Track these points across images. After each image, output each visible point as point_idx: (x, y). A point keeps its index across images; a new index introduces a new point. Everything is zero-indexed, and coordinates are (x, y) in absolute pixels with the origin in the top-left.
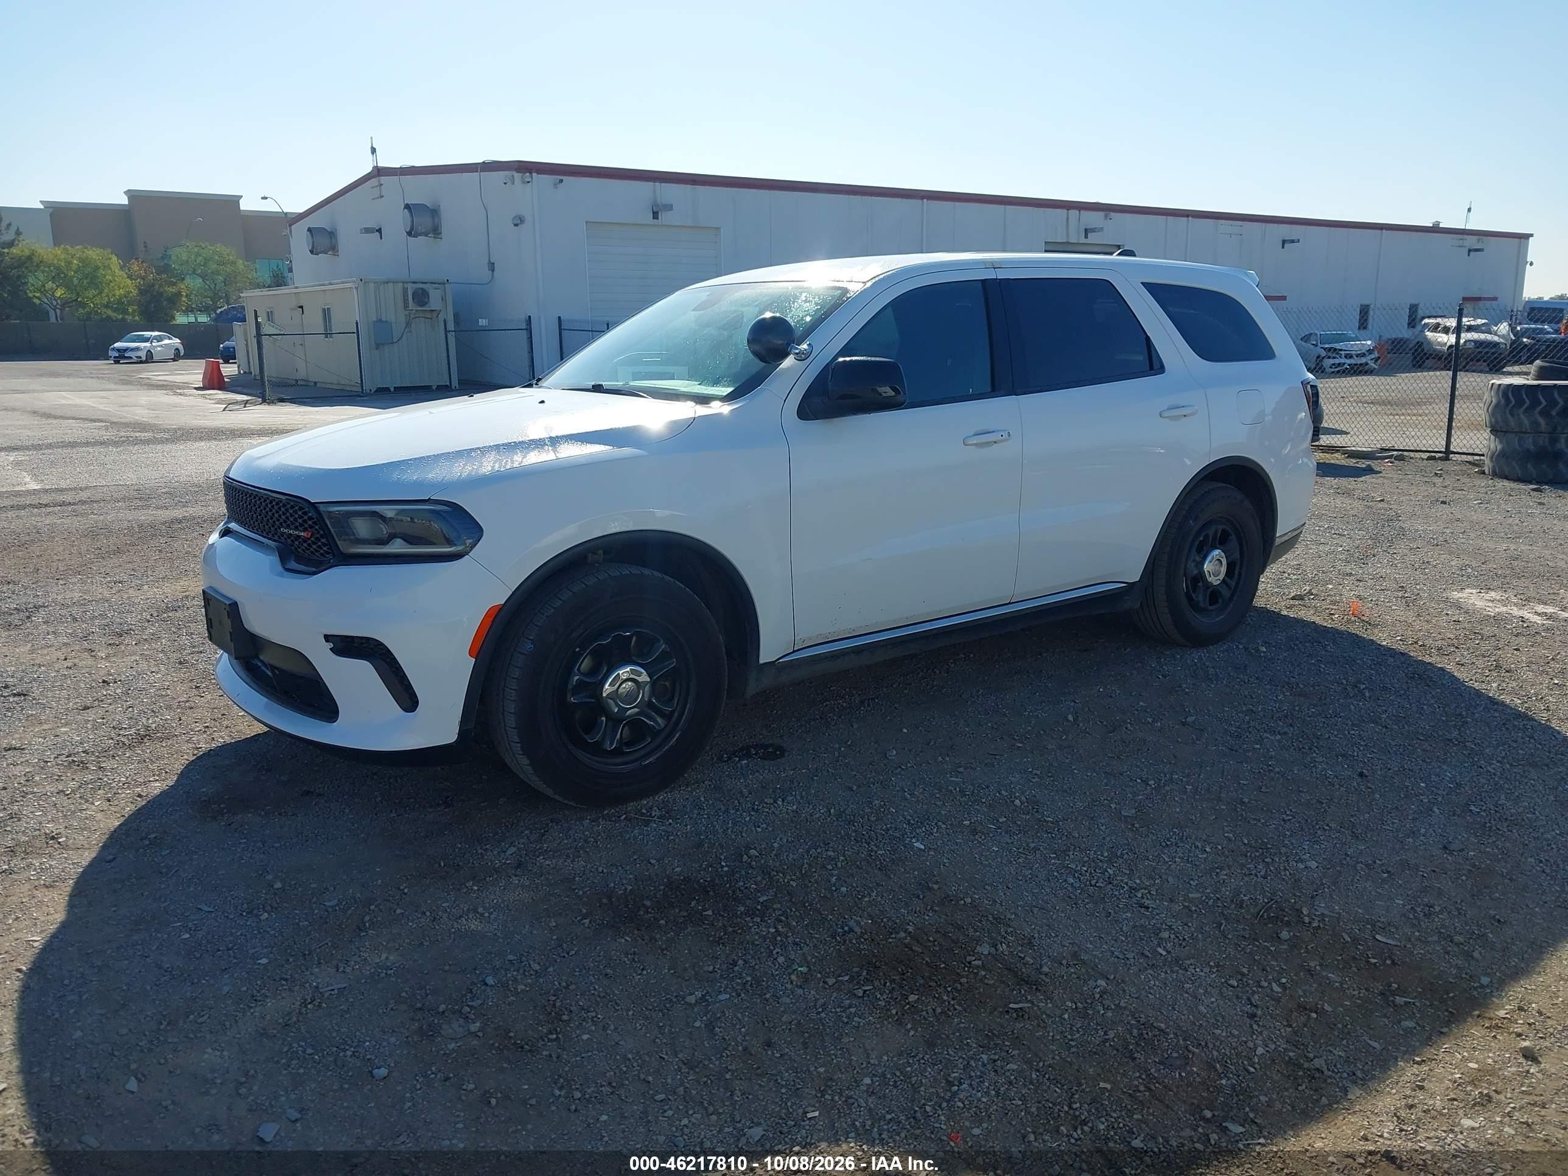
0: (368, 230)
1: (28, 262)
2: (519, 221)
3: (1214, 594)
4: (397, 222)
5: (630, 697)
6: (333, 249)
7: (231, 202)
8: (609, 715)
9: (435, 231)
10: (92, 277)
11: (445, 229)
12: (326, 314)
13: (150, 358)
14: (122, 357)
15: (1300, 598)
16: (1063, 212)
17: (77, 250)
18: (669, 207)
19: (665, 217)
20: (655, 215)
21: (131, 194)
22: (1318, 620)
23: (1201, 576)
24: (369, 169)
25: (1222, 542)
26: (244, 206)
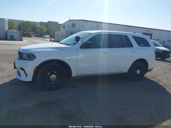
0: (68, 26)
1: (37, 27)
2: (83, 26)
3: (138, 75)
4: (71, 25)
5: (53, 78)
6: (65, 28)
7: (57, 23)
8: (51, 80)
9: (74, 27)
10: (42, 29)
11: (75, 27)
12: (62, 34)
13: (46, 38)
14: (44, 37)
15: (153, 77)
16: (145, 29)
17: (42, 27)
18: (99, 26)
19: (99, 27)
20: (97, 26)
21: (48, 21)
22: (153, 80)
23: (136, 73)
24: (69, 20)
25: (140, 69)
26: (58, 23)
